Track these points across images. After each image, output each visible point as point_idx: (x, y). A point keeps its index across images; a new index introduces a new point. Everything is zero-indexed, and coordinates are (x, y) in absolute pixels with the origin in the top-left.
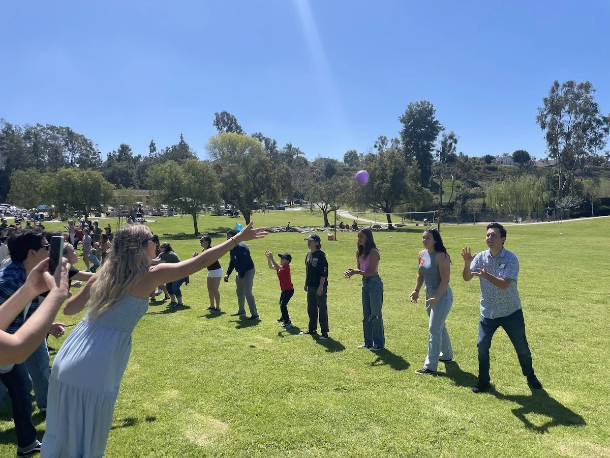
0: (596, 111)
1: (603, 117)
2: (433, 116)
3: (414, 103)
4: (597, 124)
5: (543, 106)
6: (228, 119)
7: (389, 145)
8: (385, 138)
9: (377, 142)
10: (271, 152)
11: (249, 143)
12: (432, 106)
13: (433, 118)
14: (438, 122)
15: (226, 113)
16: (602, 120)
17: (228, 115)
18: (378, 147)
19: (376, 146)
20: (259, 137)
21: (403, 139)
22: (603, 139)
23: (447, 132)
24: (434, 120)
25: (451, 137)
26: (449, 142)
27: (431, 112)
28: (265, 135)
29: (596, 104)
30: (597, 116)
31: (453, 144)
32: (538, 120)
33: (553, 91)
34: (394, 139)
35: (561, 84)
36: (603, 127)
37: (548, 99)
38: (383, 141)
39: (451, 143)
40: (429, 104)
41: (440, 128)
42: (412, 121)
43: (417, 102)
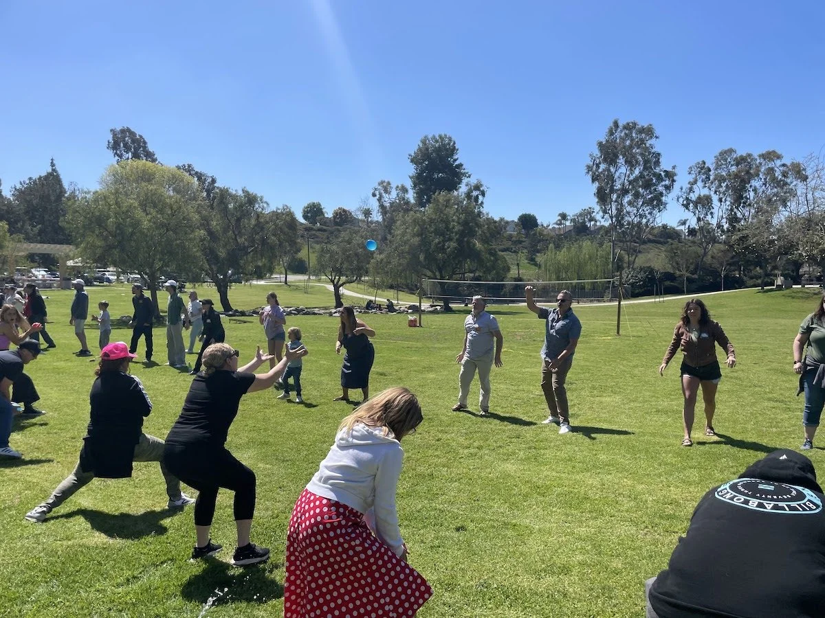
0: (657, 163)
1: (665, 171)
2: (455, 157)
3: (430, 136)
4: (657, 179)
5: (597, 153)
6: (134, 141)
7: (394, 194)
8: (389, 183)
9: (376, 189)
10: (208, 195)
11: (174, 180)
12: (454, 143)
13: (456, 160)
14: (462, 165)
15: (129, 130)
16: (663, 174)
17: (132, 134)
18: (378, 196)
19: (374, 195)
20: (189, 169)
21: (415, 186)
22: (664, 199)
23: (473, 181)
24: (457, 163)
25: (477, 187)
26: (475, 193)
27: (453, 150)
28: (197, 169)
29: (659, 154)
30: (657, 170)
31: (480, 197)
32: (589, 171)
33: (611, 133)
34: (400, 186)
35: (621, 125)
36: (664, 183)
37: (604, 143)
38: (386, 187)
39: (477, 196)
40: (450, 139)
41: (464, 174)
42: (427, 163)
43: (434, 136)
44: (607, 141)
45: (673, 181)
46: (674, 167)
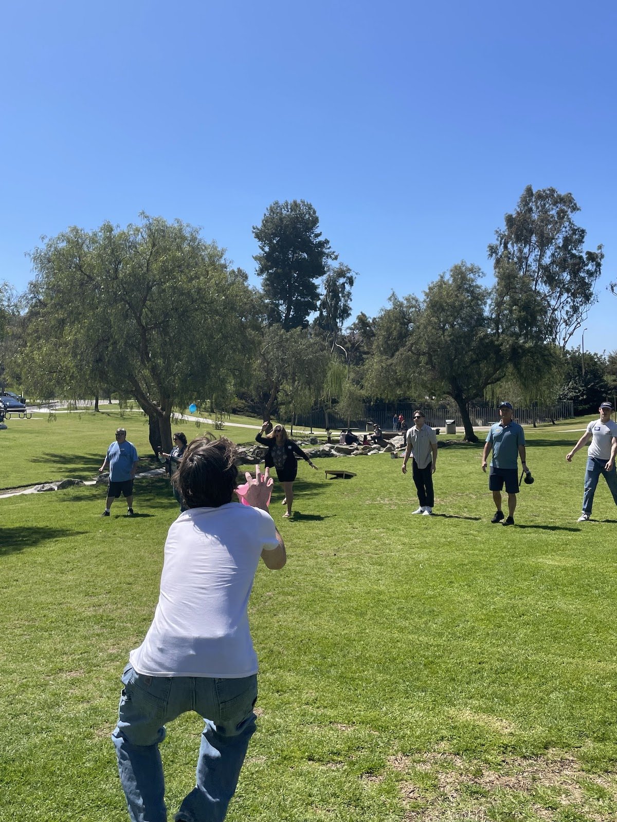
0: (580, 242)
1: (587, 253)
2: (317, 231)
3: (281, 203)
5: (503, 228)
12: (315, 212)
13: (317, 235)
14: (327, 242)
16: (585, 257)
21: (263, 271)
22: (592, 289)
23: (339, 264)
24: (321, 239)
25: (344, 273)
26: (340, 281)
27: (313, 222)
29: (583, 231)
30: (579, 251)
31: (347, 287)
32: (492, 253)
33: (525, 203)
35: (535, 192)
36: (586, 268)
37: (514, 216)
39: (343, 284)
40: (310, 207)
41: (328, 256)
42: (277, 239)
43: (287, 203)
44: (518, 214)
45: (598, 265)
46: (600, 247)
